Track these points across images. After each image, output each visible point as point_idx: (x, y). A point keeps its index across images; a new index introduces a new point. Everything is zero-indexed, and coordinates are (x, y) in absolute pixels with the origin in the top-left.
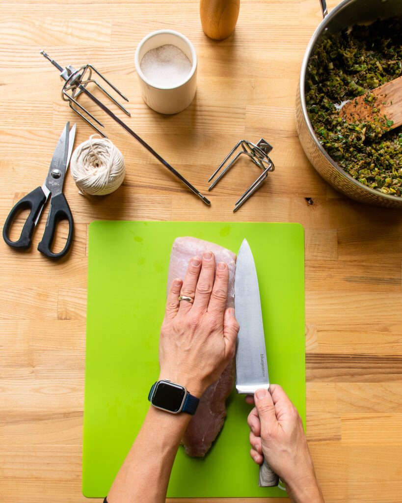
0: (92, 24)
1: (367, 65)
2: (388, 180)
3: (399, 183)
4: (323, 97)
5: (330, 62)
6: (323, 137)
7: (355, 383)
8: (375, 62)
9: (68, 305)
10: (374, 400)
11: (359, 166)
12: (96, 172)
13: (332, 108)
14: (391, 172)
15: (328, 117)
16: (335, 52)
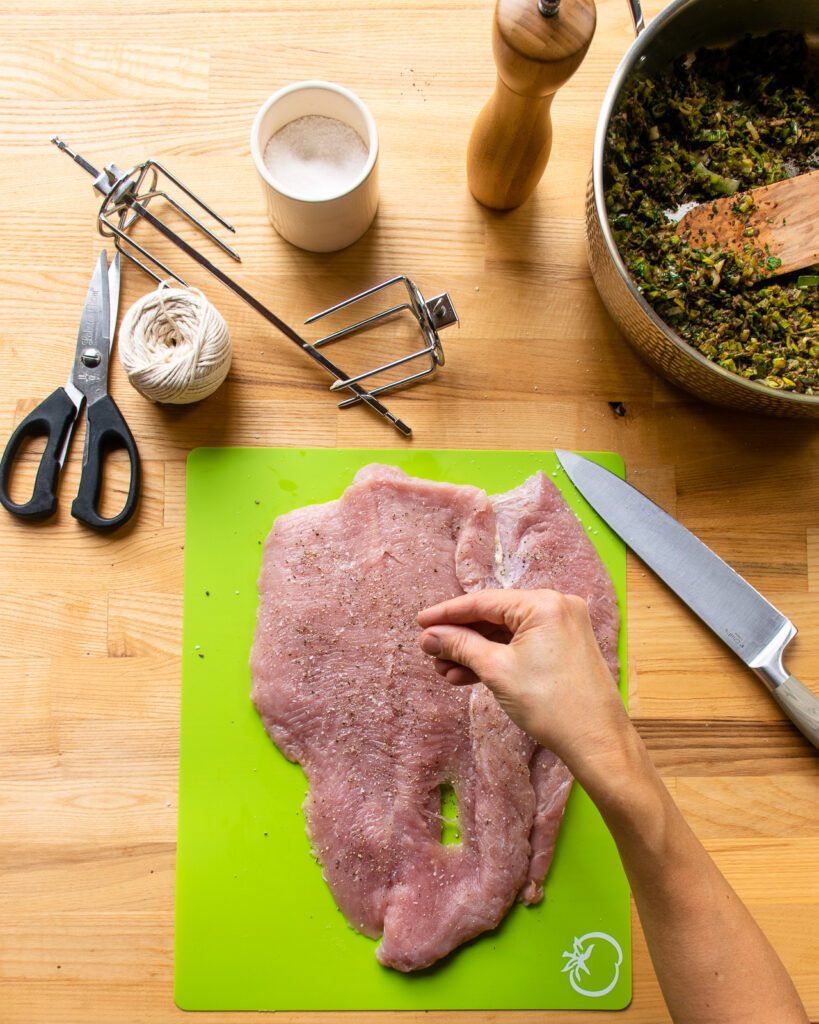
0: (172, 54)
1: (728, 129)
2: (778, 361)
3: (801, 367)
4: (640, 198)
5: (652, 126)
6: (643, 278)
7: (715, 778)
8: (744, 124)
9: (129, 626)
10: (755, 812)
11: (718, 335)
12: (171, 356)
13: (659, 219)
14: (784, 345)
15: (652, 236)
16: (661, 105)
